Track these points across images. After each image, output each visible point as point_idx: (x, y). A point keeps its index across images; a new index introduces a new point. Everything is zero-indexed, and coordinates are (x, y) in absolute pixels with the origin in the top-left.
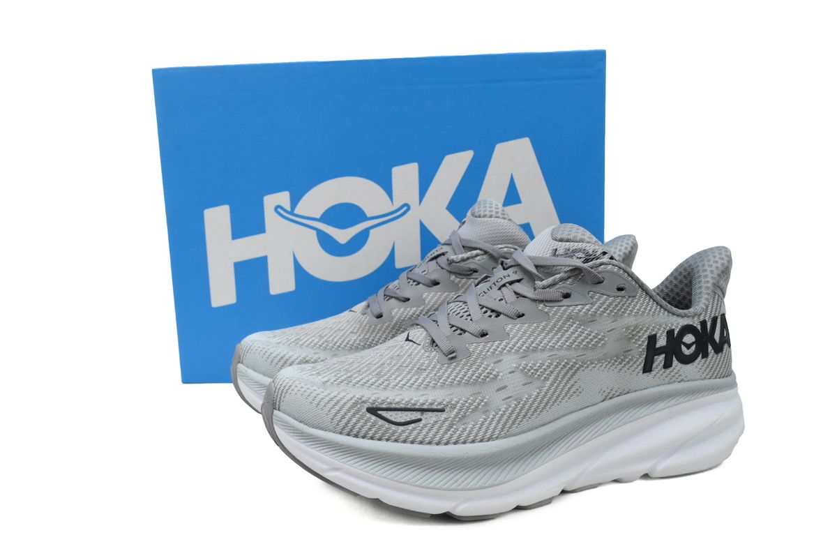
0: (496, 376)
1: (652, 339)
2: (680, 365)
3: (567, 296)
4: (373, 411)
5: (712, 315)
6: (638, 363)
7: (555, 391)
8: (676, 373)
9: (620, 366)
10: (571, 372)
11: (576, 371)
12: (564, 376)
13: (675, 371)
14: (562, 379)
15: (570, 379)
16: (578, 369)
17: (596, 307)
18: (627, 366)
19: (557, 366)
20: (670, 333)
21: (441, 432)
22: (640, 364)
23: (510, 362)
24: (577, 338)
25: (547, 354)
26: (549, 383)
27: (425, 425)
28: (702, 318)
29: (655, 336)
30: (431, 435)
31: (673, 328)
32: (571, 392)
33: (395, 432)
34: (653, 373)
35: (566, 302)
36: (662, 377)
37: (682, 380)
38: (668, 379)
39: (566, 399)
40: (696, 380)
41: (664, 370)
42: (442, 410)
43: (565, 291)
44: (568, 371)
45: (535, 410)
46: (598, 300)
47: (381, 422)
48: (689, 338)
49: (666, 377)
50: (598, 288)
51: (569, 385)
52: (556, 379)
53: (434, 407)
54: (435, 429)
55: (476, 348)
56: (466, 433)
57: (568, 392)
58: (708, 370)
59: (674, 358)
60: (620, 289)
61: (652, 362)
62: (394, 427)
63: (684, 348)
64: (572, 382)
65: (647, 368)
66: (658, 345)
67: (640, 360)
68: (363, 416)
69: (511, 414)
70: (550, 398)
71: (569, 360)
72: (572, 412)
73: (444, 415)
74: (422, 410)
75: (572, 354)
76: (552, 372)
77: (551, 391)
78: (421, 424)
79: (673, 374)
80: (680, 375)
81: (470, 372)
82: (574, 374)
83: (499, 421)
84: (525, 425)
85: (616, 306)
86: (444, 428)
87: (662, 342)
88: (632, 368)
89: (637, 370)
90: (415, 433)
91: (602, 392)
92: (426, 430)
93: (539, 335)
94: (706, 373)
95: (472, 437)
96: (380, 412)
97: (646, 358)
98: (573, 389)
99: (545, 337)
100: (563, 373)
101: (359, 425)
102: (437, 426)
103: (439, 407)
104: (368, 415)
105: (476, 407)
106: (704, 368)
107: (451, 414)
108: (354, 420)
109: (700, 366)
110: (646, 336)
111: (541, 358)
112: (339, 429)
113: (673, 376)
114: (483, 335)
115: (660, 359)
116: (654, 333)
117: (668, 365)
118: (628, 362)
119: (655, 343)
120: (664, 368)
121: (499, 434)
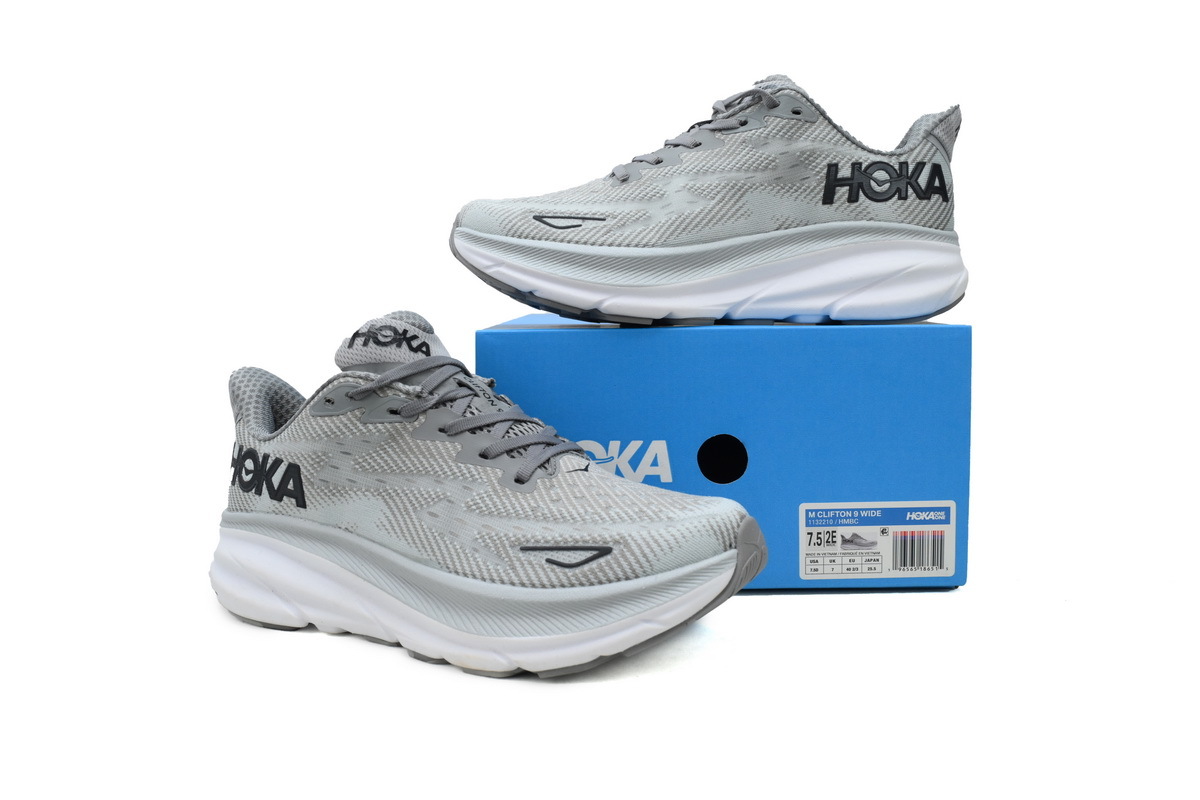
0: (663, 195)
1: (833, 168)
2: (868, 201)
3: (744, 123)
4: (539, 218)
5: (918, 160)
6: (816, 191)
7: (721, 210)
8: (864, 210)
9: (796, 194)
10: (739, 194)
11: (744, 193)
12: (731, 197)
13: (862, 207)
14: (730, 200)
15: (738, 201)
16: (747, 190)
17: (769, 129)
18: (804, 195)
19: (724, 187)
20: (856, 166)
21: (598, 235)
22: (818, 193)
23: (679, 182)
24: (747, 160)
25: (715, 176)
26: (714, 202)
27: (583, 230)
28: (902, 159)
29: (836, 165)
30: (587, 237)
31: (861, 161)
32: (739, 214)
33: (554, 233)
34: (835, 205)
35: (742, 128)
36: (846, 212)
37: (870, 219)
38: (854, 214)
39: (733, 220)
40: (891, 221)
41: (848, 204)
42: (604, 220)
43: (743, 119)
44: (736, 193)
45: (696, 226)
46: (773, 122)
47: (543, 225)
48: (881, 175)
49: (851, 212)
50: (776, 111)
51: (736, 207)
52: (724, 197)
53: (596, 216)
54: (592, 233)
55: (648, 172)
56: (621, 238)
57: (735, 213)
58: (906, 213)
59: (861, 193)
60: (797, 113)
61: (834, 193)
62: (554, 230)
63: (873, 183)
64: (740, 204)
65: (828, 199)
66: (840, 175)
67: (818, 189)
68: (528, 221)
69: (670, 226)
70: (714, 217)
71: (738, 181)
72: (739, 235)
73: (604, 223)
74: (584, 219)
75: (742, 175)
76: (718, 192)
77: (715, 210)
78: (580, 228)
79: (859, 209)
80: (869, 213)
81: (638, 191)
82: (742, 196)
83: (657, 232)
84: (684, 237)
85: (791, 128)
86: (602, 232)
87: (845, 172)
88: (809, 197)
89: (815, 200)
90: (573, 234)
91: (775, 219)
92: (584, 233)
93: (711, 160)
94: (903, 216)
95: (627, 242)
96: (545, 219)
97: (826, 187)
98: (742, 211)
99: (717, 161)
100: (730, 194)
101: (522, 228)
102: (594, 231)
103: (602, 217)
104: (534, 221)
105: (638, 219)
106: (900, 211)
107: (610, 222)
108: (519, 224)
109: (895, 207)
110: (825, 163)
111: (712, 180)
112: (505, 232)
113: (860, 212)
114: (659, 162)
115: (842, 192)
116: (834, 162)
117: (853, 198)
118: (805, 190)
119: (837, 172)
120: (849, 202)
121: (656, 242)
